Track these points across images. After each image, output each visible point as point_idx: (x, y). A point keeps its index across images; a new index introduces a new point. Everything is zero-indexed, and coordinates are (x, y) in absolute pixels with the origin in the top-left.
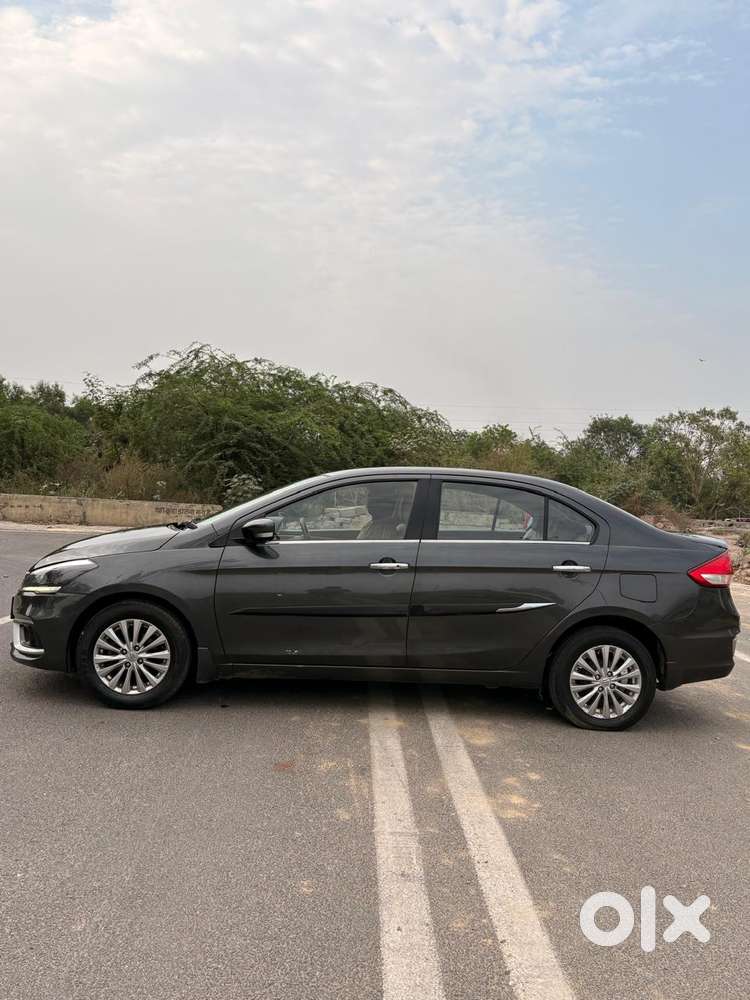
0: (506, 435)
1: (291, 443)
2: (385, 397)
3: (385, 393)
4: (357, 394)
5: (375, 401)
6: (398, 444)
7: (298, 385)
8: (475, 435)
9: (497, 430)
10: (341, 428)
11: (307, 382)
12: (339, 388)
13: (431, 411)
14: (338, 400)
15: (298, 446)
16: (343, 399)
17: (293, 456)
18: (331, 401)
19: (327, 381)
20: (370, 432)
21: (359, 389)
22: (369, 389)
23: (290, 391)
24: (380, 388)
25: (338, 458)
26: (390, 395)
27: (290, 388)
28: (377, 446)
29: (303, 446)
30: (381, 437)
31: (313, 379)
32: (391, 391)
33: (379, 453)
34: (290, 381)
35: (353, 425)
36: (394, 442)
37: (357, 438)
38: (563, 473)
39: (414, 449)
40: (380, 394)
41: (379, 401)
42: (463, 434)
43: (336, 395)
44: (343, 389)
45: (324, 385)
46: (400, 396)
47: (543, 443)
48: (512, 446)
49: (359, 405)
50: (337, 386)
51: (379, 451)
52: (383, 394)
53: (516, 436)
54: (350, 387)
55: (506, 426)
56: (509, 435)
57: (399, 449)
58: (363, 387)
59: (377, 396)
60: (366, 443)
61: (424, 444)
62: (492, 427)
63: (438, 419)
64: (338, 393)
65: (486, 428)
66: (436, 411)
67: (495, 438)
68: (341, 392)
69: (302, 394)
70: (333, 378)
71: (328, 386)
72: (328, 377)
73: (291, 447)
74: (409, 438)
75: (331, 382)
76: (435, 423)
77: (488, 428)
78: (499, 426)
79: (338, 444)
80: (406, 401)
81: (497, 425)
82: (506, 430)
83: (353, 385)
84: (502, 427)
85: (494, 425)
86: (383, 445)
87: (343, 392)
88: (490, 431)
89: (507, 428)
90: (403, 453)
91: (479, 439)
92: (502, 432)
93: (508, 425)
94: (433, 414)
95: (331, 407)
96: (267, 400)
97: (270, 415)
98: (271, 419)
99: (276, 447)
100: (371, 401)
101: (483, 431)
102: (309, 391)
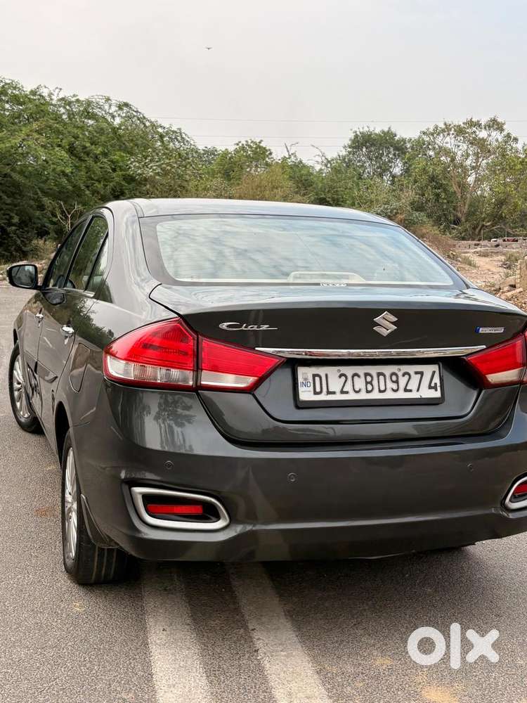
0: (259, 153)
1: (13, 170)
2: (119, 112)
3: (120, 107)
4: (88, 110)
5: (109, 118)
6: (139, 168)
7: (16, 100)
8: (226, 153)
9: (250, 147)
10: (71, 150)
11: (26, 96)
12: (65, 102)
13: (174, 128)
14: (64, 117)
15: (22, 173)
16: (71, 115)
17: (16, 185)
18: (57, 118)
19: (50, 95)
20: (105, 154)
21: (89, 103)
22: (102, 102)
23: (7, 106)
24: (114, 102)
25: (70, 188)
26: (125, 109)
27: (7, 102)
28: (114, 170)
29: (26, 174)
30: (117, 162)
31: (33, 93)
32: (126, 105)
33: (117, 179)
34: (6, 94)
35: (85, 147)
36: (134, 166)
37: (90, 161)
38: (323, 196)
39: (158, 174)
40: (114, 109)
41: (113, 117)
42: (212, 152)
43: (62, 110)
44: (70, 103)
45: (48, 99)
46: (137, 112)
47: (301, 162)
48: (267, 164)
49: (91, 122)
50: (63, 99)
51: (117, 177)
52: (117, 109)
53: (271, 154)
54: (78, 101)
55: (260, 143)
56: (264, 153)
57: (140, 174)
58: (94, 100)
59: (111, 112)
60: (101, 168)
61: (169, 168)
62: (245, 143)
63: (182, 138)
64: (65, 108)
65: (238, 144)
66: (180, 129)
67: (248, 157)
68: (68, 107)
69: (22, 110)
70: (57, 90)
71: (51, 99)
72: (52, 89)
73: (14, 175)
74: (151, 161)
75: (56, 95)
76: (179, 142)
77: (240, 145)
78: (252, 142)
79: (68, 170)
80: (144, 118)
81: (250, 141)
82: (260, 147)
83: (82, 99)
84: (255, 143)
85: (247, 141)
86: (121, 170)
87: (70, 107)
88: (243, 148)
89: (261, 145)
90: (146, 180)
91: (230, 159)
92: (256, 148)
93: (262, 141)
94: (176, 132)
95: (58, 126)
100: (104, 117)
101: (234, 148)
102: (30, 106)
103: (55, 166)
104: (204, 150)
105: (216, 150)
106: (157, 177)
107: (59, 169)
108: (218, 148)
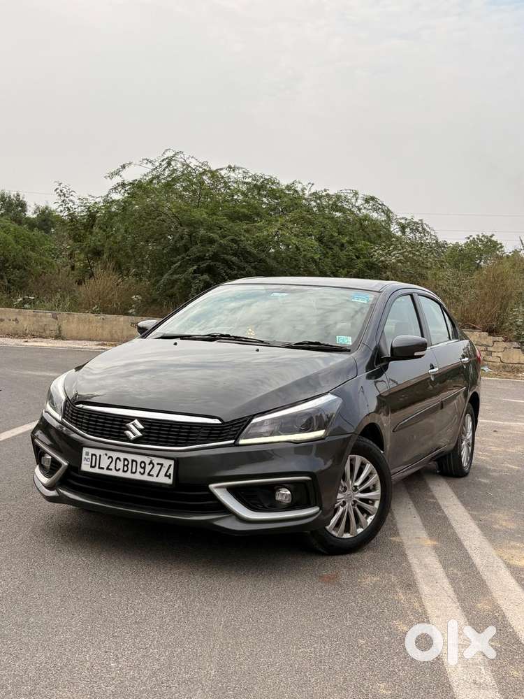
0: (491, 246)
1: (267, 256)
2: (366, 206)
3: (367, 201)
4: (337, 203)
5: (355, 210)
6: (383, 255)
7: (273, 194)
8: (457, 246)
9: (481, 240)
10: (320, 240)
11: (282, 190)
12: (316, 196)
13: (416, 220)
14: (315, 209)
15: (275, 258)
16: (321, 208)
18: (309, 210)
19: (303, 190)
20: (350, 243)
21: (338, 197)
22: (350, 196)
23: (265, 200)
24: (360, 196)
26: (371, 202)
27: (265, 196)
28: (358, 257)
29: (280, 259)
30: (362, 250)
31: (288, 188)
32: (373, 199)
34: (265, 189)
35: (332, 236)
36: (378, 253)
37: (336, 249)
39: (399, 261)
40: (360, 202)
41: (359, 210)
42: (443, 245)
43: (313, 204)
44: (320, 197)
45: (301, 193)
46: (382, 205)
48: (497, 256)
49: (338, 214)
50: (314, 194)
51: (360, 264)
52: (364, 202)
53: (502, 247)
54: (328, 195)
55: (491, 237)
56: (495, 246)
57: (382, 261)
58: (342, 194)
59: (357, 205)
60: (346, 255)
61: (411, 255)
62: (476, 237)
63: (423, 229)
64: (315, 201)
65: (469, 238)
66: (421, 220)
67: (479, 249)
68: (318, 201)
69: (277, 203)
70: (310, 185)
71: (304, 194)
72: (305, 184)
73: (268, 260)
74: (394, 249)
75: (308, 189)
76: (420, 233)
77: (471, 239)
78: (483, 236)
79: (317, 257)
80: (389, 210)
81: (481, 235)
82: (491, 241)
83: (331, 193)
84: (486, 237)
85: (478, 236)
86: (364, 257)
87: (320, 200)
88: (474, 242)
89: (493, 239)
90: (386, 267)
91: (460, 251)
92: (487, 242)
93: (493, 235)
94: (417, 223)
95: (310, 217)
96: (242, 210)
97: (245, 227)
98: (247, 231)
99: (252, 260)
100: (350, 210)
101: (465, 241)
102: (286, 199)
103: (305, 253)
105: (446, 244)
106: (400, 264)
107: (309, 255)
108: (449, 242)
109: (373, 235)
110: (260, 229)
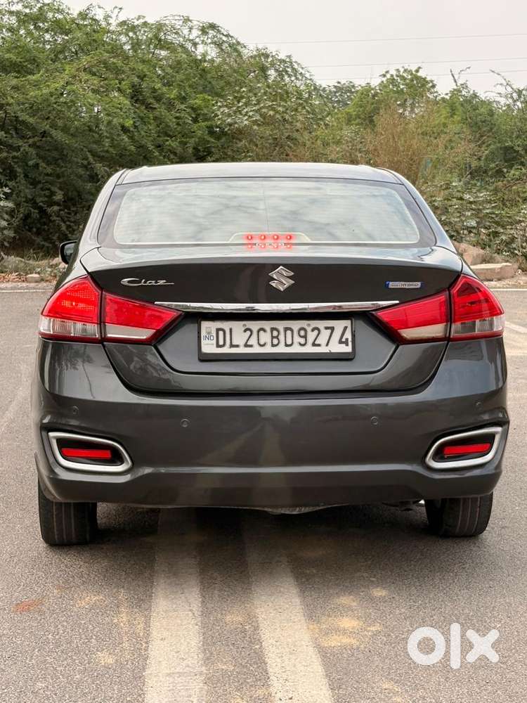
0: (417, 86)
1: (54, 126)
2: (203, 37)
3: (204, 31)
5: (189, 46)
6: (229, 115)
7: (59, 27)
8: (367, 89)
9: (403, 78)
10: (136, 96)
11: (73, 20)
12: (128, 27)
14: (127, 47)
15: (65, 129)
16: (136, 45)
17: (58, 147)
18: (116, 50)
19: (107, 17)
20: (183, 99)
21: (160, 27)
22: (178, 24)
23: (47, 36)
24: (195, 23)
25: (133, 148)
26: (211, 33)
27: (47, 31)
28: (195, 120)
29: (72, 130)
30: (199, 108)
31: (83, 15)
32: (213, 26)
33: (199, 133)
34: (45, 20)
35: (154, 90)
36: (222, 113)
37: (162, 109)
38: (509, 144)
39: (255, 122)
40: (195, 33)
41: (195, 44)
42: (344, 90)
43: (123, 39)
44: (133, 28)
45: (103, 24)
46: (227, 36)
47: (475, 96)
48: (428, 101)
49: (163, 53)
50: (123, 23)
51: (200, 129)
52: (200, 33)
53: (434, 86)
54: (145, 24)
55: (417, 71)
56: (423, 85)
57: (230, 125)
58: (167, 22)
59: (191, 38)
60: (177, 118)
61: (271, 113)
62: (394, 73)
63: (293, 69)
64: (127, 35)
65: (384, 76)
66: (289, 57)
67: (401, 92)
68: (131, 34)
69: (68, 41)
70: (117, 10)
71: (109, 24)
72: (108, 9)
73: (54, 132)
74: (246, 104)
75: (114, 18)
76: (290, 76)
77: (388, 76)
78: (405, 70)
79: (129, 123)
80: (238, 43)
81: (402, 70)
82: (417, 78)
83: (151, 20)
84: (410, 72)
85: (398, 70)
86: (206, 120)
87: (135, 33)
88: (392, 81)
89: (419, 74)
90: (240, 131)
91: (374, 96)
92: (412, 80)
93: (419, 68)
94: (284, 61)
95: (115, 61)
96: (7, 56)
97: (14, 82)
98: (15, 88)
99: (29, 133)
100: (182, 46)
101: (379, 81)
102: (79, 34)
103: (111, 118)
104: (335, 87)
105: (353, 86)
106: (255, 127)
107: (116, 121)
108: (357, 83)
109: (217, 85)
110: (36, 85)
